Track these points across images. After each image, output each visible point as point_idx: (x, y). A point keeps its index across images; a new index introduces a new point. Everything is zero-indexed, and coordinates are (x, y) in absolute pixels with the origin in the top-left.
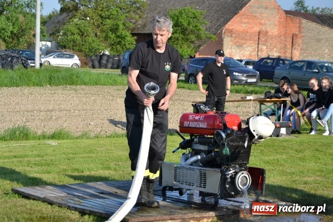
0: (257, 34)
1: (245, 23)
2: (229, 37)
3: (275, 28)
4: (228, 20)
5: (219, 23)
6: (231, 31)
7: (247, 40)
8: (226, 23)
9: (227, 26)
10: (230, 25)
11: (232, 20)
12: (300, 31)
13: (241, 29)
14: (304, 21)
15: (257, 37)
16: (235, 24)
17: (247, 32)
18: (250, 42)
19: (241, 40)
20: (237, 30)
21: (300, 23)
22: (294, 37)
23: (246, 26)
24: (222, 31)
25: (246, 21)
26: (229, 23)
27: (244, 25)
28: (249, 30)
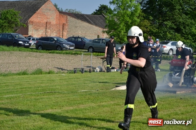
0: (46, 23)
1: (39, 18)
2: (31, 25)
3: (54, 21)
4: (31, 16)
5: (25, 18)
6: (32, 22)
7: (40, 27)
8: (30, 18)
9: (30, 19)
10: (32, 19)
11: (33, 16)
12: (66, 22)
13: (37, 21)
14: (69, 17)
15: (46, 25)
16: (34, 18)
17: (40, 23)
18: (42, 28)
19: (37, 26)
20: (35, 22)
21: (67, 18)
22: (63, 25)
23: (40, 19)
24: (28, 22)
25: (40, 16)
26: (31, 18)
27: (39, 19)
28: (42, 21)
